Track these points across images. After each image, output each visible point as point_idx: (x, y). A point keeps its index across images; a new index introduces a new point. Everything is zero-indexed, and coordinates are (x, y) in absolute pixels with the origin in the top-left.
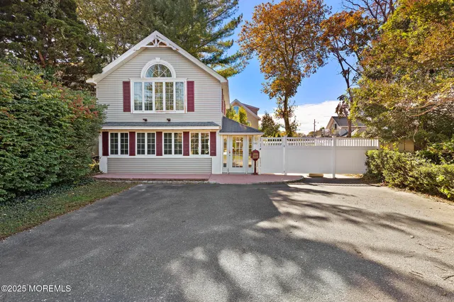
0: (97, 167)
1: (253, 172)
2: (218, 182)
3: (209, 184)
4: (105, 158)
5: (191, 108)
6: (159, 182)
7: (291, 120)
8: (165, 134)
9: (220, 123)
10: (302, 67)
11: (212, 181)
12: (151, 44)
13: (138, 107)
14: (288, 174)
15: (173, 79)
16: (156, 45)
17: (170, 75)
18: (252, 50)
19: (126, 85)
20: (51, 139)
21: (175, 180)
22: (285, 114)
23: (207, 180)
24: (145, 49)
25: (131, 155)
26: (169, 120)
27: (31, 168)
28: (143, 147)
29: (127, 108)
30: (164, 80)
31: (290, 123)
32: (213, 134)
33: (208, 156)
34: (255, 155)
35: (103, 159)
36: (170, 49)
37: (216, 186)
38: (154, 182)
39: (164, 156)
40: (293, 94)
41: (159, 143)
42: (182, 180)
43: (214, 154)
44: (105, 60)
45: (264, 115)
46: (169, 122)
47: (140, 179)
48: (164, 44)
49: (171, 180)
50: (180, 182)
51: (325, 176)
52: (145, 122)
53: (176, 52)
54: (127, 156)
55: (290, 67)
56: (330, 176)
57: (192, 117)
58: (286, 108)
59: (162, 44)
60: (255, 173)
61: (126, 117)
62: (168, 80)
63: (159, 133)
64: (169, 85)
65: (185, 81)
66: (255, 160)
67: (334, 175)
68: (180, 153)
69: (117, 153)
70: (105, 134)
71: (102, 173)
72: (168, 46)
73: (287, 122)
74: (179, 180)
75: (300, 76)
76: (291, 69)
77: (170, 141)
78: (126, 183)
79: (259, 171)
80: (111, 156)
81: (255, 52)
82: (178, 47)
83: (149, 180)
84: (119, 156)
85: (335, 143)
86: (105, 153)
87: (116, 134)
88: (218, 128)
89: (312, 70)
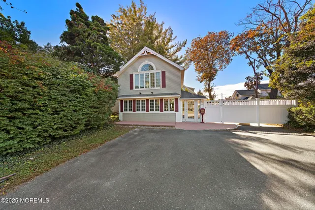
0: (118, 117)
1: (201, 121)
2: (181, 128)
3: (176, 130)
4: (122, 113)
5: (164, 86)
6: (147, 127)
7: (212, 93)
8: (151, 100)
9: (180, 93)
10: (217, 67)
11: (177, 128)
12: (143, 54)
13: (137, 87)
14: (225, 123)
15: (154, 71)
16: (146, 54)
17: (152, 69)
18: (191, 61)
19: (131, 76)
20: (79, 102)
21: (156, 126)
22: (209, 90)
23: (174, 126)
24: (140, 57)
25: (133, 111)
26: (152, 93)
27: (62, 122)
28: (140, 107)
29: (132, 88)
30: (150, 72)
31: (212, 95)
32: (176, 100)
33: (174, 112)
34: (202, 111)
35: (121, 114)
36: (153, 55)
37: (180, 131)
38: (144, 127)
39: (150, 112)
40: (213, 80)
41: (148, 105)
42: (159, 126)
43: (177, 110)
44: (122, 64)
45: (198, 91)
46: (152, 94)
47: (137, 125)
48: (150, 53)
49: (153, 126)
50: (159, 128)
51: (252, 124)
52: (140, 94)
53: (155, 56)
54: (132, 112)
55: (211, 66)
56: (256, 125)
57: (164, 91)
58: (209, 87)
59: (148, 53)
60: (203, 122)
61: (131, 92)
62: (152, 72)
63: (147, 100)
64: (152, 74)
65: (160, 71)
66: (203, 114)
67: (259, 124)
68: (158, 110)
69: (127, 111)
70: (122, 101)
71: (120, 121)
72: (152, 53)
73: (210, 94)
74: (158, 126)
75: (216, 71)
76: (211, 68)
77: (153, 104)
78: (129, 128)
79: (205, 121)
80: (124, 112)
81: (192, 62)
82: (156, 53)
83: (142, 126)
84: (128, 112)
85: (258, 103)
86: (122, 111)
87: (127, 101)
88: (179, 96)
89: (224, 67)
